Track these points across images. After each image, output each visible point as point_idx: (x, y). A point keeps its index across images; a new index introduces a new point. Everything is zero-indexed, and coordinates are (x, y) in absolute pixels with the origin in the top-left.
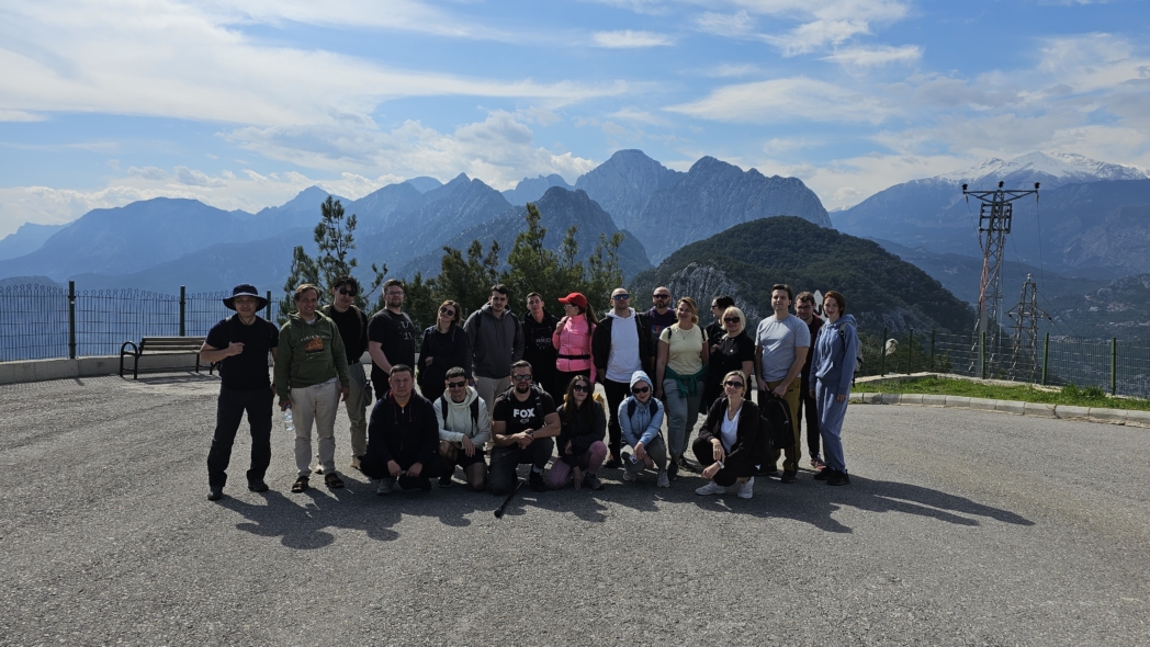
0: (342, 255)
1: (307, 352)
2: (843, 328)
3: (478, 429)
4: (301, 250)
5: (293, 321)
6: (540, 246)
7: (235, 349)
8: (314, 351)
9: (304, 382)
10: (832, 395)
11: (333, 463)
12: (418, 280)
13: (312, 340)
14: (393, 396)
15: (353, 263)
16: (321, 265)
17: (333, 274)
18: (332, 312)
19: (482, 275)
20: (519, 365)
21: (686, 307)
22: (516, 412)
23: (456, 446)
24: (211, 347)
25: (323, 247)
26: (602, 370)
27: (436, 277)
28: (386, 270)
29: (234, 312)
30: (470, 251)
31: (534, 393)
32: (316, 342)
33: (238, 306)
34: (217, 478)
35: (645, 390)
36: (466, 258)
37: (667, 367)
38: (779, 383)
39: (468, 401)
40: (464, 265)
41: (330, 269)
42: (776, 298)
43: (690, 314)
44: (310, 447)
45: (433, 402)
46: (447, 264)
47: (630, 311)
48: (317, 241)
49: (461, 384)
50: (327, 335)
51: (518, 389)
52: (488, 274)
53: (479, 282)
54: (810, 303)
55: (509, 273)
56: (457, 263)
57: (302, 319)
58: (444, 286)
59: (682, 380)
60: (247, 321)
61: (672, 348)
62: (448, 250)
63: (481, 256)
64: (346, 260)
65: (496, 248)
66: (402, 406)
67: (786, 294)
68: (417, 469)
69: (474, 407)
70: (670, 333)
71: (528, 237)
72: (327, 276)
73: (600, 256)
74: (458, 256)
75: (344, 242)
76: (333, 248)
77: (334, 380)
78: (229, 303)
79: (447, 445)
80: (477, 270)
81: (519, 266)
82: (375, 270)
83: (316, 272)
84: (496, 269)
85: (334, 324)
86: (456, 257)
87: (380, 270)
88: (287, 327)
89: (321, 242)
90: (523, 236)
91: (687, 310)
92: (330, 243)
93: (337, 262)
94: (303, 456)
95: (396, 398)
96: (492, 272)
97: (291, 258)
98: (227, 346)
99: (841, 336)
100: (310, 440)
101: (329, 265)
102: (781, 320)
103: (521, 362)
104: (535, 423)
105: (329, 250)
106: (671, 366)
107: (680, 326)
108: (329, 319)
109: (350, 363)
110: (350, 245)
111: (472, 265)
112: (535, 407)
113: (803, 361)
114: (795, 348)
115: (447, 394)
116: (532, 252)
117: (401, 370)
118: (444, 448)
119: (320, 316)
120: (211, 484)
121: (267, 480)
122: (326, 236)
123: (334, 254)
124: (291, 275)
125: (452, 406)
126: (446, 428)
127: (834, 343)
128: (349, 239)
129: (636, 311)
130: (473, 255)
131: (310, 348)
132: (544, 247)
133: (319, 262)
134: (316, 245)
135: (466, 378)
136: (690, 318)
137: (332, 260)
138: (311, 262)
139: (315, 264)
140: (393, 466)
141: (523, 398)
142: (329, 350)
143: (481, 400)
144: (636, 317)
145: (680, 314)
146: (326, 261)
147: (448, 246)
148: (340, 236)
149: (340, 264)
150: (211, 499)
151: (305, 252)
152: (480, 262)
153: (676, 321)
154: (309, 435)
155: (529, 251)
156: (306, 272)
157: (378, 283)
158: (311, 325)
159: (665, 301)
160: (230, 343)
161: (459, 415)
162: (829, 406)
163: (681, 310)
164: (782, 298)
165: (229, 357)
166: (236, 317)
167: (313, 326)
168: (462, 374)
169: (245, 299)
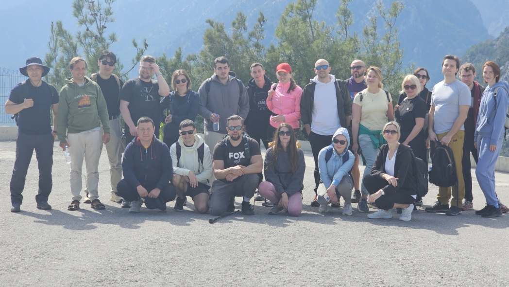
0: (101, 29)
1: (79, 107)
2: (496, 91)
3: (203, 168)
4: (60, 25)
5: (70, 85)
6: (310, 17)
7: (28, 103)
8: (84, 106)
9: (77, 130)
10: (486, 145)
11: (97, 192)
12: (179, 56)
13: (82, 98)
14: (139, 141)
15: (113, 38)
16: (81, 41)
17: (93, 50)
18: (98, 79)
19: (247, 49)
20: (233, 119)
21: (374, 74)
22: (230, 155)
23: (185, 179)
24: (12, 103)
25: (82, 22)
26: (307, 125)
27: (198, 53)
28: (146, 45)
29: (27, 78)
30: (234, 24)
31: (244, 140)
32: (86, 99)
33: (29, 73)
34: (17, 199)
35: (342, 143)
36: (230, 32)
37: (360, 124)
38: (445, 134)
39: (197, 146)
40: (227, 39)
41: (90, 45)
42: (447, 65)
43: (377, 79)
44: (81, 179)
45: (169, 146)
46: (210, 39)
47: (330, 78)
48: (76, 15)
49: (190, 133)
50: (93, 94)
51: (232, 137)
52: (252, 49)
53: (243, 57)
54: (471, 72)
55: (277, 46)
56: (220, 37)
57: (75, 83)
58: (206, 61)
59: (374, 135)
60: (37, 83)
61: (364, 109)
62: (211, 23)
63: (245, 29)
64: (106, 35)
65: (262, 20)
66: (146, 147)
67: (454, 63)
68: (156, 193)
69: (201, 151)
70: (361, 97)
71: (297, 8)
72: (87, 52)
73: (375, 28)
74: (220, 30)
75: (103, 15)
76: (91, 22)
77: (98, 129)
78: (24, 71)
79: (179, 178)
80: (241, 44)
81: (287, 39)
82: (135, 45)
83: (75, 48)
84: (261, 42)
85: (98, 86)
86: (218, 31)
87: (141, 46)
88: (64, 89)
89: (80, 17)
90: (292, 7)
91: (374, 77)
92: (90, 17)
93: (96, 37)
94: (76, 186)
95: (142, 142)
96: (257, 46)
97: (49, 33)
98: (23, 101)
99: (495, 98)
100: (81, 173)
101: (88, 40)
102: (448, 84)
103: (234, 116)
104: (246, 162)
105: (89, 25)
106: (363, 123)
107: (369, 91)
108: (94, 83)
109: (110, 119)
110: (109, 17)
111: (236, 38)
112: (244, 150)
113: (464, 116)
114: (459, 106)
115: (181, 141)
116: (300, 24)
117: (146, 121)
118: (176, 180)
119: (87, 81)
120: (12, 202)
121: (50, 201)
122: (85, 10)
123: (94, 29)
124: (48, 52)
125: (184, 149)
126: (178, 165)
127: (489, 103)
128: (108, 12)
129: (336, 77)
130: (238, 28)
131: (81, 104)
132: (314, 19)
133: (79, 38)
134: (75, 20)
135: (194, 128)
136: (376, 84)
137: (92, 35)
138: (70, 38)
139: (75, 40)
140: (141, 190)
141: (236, 144)
142: (95, 106)
143: (206, 146)
144: (335, 83)
145: (368, 80)
146: (85, 36)
147: (211, 19)
148: (99, 9)
149: (99, 39)
150: (13, 211)
151: (65, 27)
152: (245, 35)
153: (366, 87)
154: (81, 170)
155: (297, 23)
156: (65, 49)
157: (138, 59)
158: (81, 88)
159: (360, 71)
160: (25, 100)
161: (189, 156)
162: (483, 154)
163: (370, 76)
164: (452, 66)
165: (24, 110)
166: (28, 81)
167: (84, 88)
168: (191, 125)
169: (34, 68)
